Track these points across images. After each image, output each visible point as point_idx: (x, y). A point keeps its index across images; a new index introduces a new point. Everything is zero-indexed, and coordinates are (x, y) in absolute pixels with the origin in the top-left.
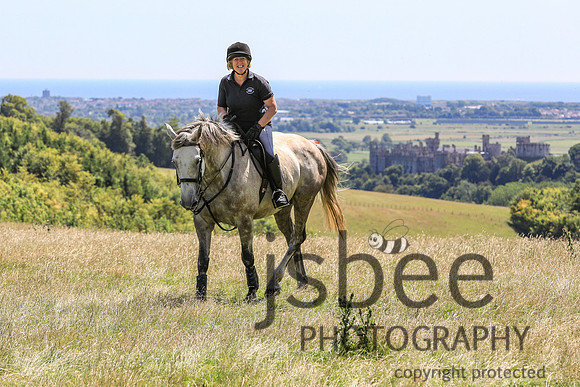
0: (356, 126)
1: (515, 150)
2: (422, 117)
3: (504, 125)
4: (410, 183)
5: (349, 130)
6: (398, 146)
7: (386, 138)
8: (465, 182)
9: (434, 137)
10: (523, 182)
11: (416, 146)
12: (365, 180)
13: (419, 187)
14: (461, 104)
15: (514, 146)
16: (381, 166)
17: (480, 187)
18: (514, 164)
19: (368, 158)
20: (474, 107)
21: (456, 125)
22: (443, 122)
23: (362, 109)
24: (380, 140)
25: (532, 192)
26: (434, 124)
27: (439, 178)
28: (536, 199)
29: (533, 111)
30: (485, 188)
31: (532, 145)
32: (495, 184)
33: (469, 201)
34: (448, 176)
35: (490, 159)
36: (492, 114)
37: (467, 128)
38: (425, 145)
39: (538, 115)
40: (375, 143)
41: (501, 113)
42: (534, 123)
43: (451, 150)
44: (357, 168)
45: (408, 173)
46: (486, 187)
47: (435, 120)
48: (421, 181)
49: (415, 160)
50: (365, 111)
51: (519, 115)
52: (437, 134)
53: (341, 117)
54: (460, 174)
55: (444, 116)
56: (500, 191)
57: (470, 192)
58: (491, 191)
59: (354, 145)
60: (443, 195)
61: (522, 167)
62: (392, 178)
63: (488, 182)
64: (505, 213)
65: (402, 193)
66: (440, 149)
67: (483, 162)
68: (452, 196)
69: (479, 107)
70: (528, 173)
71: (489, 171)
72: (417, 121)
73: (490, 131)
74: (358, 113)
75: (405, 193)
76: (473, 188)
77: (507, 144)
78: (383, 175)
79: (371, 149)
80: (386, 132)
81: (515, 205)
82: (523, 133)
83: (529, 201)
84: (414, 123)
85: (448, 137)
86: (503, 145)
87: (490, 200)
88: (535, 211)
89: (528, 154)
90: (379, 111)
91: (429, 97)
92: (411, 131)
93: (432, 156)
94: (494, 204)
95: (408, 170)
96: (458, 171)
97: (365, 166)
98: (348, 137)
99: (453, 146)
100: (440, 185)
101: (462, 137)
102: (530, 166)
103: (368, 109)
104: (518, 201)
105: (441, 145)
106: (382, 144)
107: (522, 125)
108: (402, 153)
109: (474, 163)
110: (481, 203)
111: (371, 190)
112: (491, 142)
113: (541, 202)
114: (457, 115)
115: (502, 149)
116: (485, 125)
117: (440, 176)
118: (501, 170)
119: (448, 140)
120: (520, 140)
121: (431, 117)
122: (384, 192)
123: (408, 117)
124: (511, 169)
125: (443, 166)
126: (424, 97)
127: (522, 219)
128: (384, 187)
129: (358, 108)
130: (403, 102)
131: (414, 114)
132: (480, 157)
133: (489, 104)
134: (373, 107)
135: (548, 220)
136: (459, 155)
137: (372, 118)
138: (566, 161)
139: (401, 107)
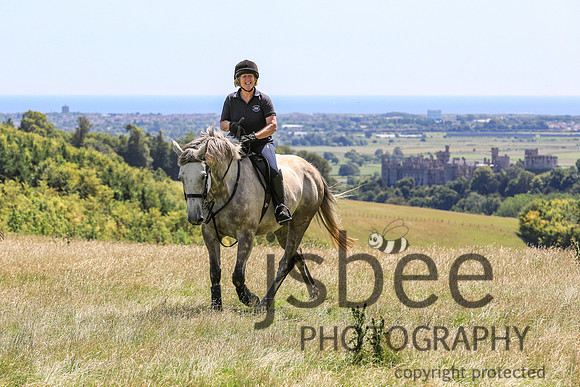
0: (368, 140)
1: (523, 162)
2: (432, 130)
3: (513, 138)
4: (421, 195)
5: (362, 144)
6: (409, 159)
7: (397, 151)
8: (475, 194)
9: (444, 150)
10: (532, 193)
11: (427, 159)
12: (377, 192)
13: (430, 198)
14: (470, 118)
15: (523, 159)
16: (393, 179)
17: (490, 199)
18: (522, 176)
19: (380, 171)
20: (483, 121)
21: (466, 138)
22: (453, 135)
23: (374, 123)
24: (391, 153)
25: (540, 204)
26: (445, 137)
27: (449, 190)
28: (544, 211)
29: (541, 124)
30: (495, 200)
31: (540, 157)
32: (504, 195)
33: (479, 213)
34: (458, 188)
35: (499, 171)
36: (501, 128)
37: (476, 141)
38: (435, 158)
39: (546, 128)
40: (387, 156)
41: (510, 126)
42: (541, 135)
43: (461, 162)
44: (370, 181)
45: (419, 185)
46: (496, 198)
47: (445, 134)
48: (432, 193)
49: (426, 172)
50: (376, 125)
51: (527, 128)
52: (447, 147)
53: (353, 131)
54: (470, 186)
55: (454, 130)
56: (509, 202)
57: (480, 204)
58: (500, 202)
59: (366, 158)
60: (454, 207)
61: (531, 178)
62: (403, 191)
63: (497, 194)
64: (514, 223)
65: (413, 205)
66: (450, 162)
67: (493, 174)
68: (463, 207)
69: (488, 121)
70: (537, 185)
71: (499, 183)
72: (428, 134)
73: (499, 144)
74: (369, 127)
75: (416, 205)
76: (483, 199)
77: (516, 156)
78: (395, 188)
79: (383, 162)
80: (398, 145)
81: (524, 216)
82: (531, 146)
83: (537, 212)
84: (425, 136)
85: (459, 150)
86: (511, 157)
87: (499, 211)
88: (544, 221)
89: (536, 166)
90: (391, 125)
91: (440, 111)
92: (422, 144)
93: (442, 168)
94: (504, 216)
95: (419, 182)
96: (468, 183)
97: (377, 179)
98: (360, 150)
99: (463, 159)
100: (450, 197)
101: (472, 150)
102: (538, 178)
103: (379, 123)
104: (527, 212)
105: (451, 158)
106: (393, 157)
107: (531, 138)
108: (413, 166)
109: (483, 175)
110: (490, 214)
111: (383, 202)
112: (500, 154)
113: (549, 213)
114: (467, 128)
115: (511, 162)
116: (494, 138)
117: (451, 188)
118: (510, 182)
119: (457, 153)
120: (528, 152)
121: (441, 131)
122: (395, 204)
123: (419, 131)
124: (520, 181)
125: (454, 178)
126: (434, 112)
127: (531, 229)
128: (396, 199)
129: (370, 122)
130: (413, 116)
131: (424, 128)
132: (489, 169)
133: (498, 118)
134: (384, 122)
135: (556, 230)
136: (470, 168)
137: (384, 132)
138: (574, 173)
139: (412, 121)
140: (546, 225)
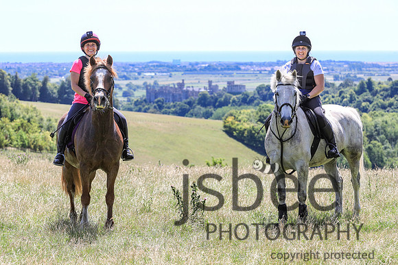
0: (139, 76)
1: (226, 89)
2: (176, 71)
3: (221, 75)
4: (169, 108)
5: (136, 79)
6: (162, 87)
7: (155, 83)
8: (199, 106)
9: (181, 82)
10: (231, 106)
11: (172, 87)
12: (144, 106)
13: (174, 109)
14: (197, 64)
15: (226, 87)
16: (152, 98)
17: (207, 109)
18: (226, 97)
19: (145, 94)
20: (204, 65)
21: (194, 75)
24: (152, 84)
25: (235, 112)
26: (182, 75)
28: (237, 116)
29: (237, 67)
31: (237, 86)
32: (216, 107)
33: (201, 118)
34: (190, 103)
35: (212, 94)
36: (214, 69)
37: (201, 77)
38: (176, 86)
39: (240, 69)
40: (150, 85)
41: (219, 68)
42: (237, 73)
43: (191, 89)
44: (140, 100)
45: (167, 102)
46: (211, 109)
47: (183, 73)
48: (174, 106)
49: (171, 95)
50: (144, 68)
51: (229, 69)
52: (183, 80)
53: (131, 72)
54: (196, 102)
55: (188, 71)
56: (219, 111)
57: (202, 112)
58: (214, 112)
59: (138, 87)
60: (187, 114)
61: (230, 98)
62: (158, 105)
63: (211, 106)
64: (220, 124)
65: (163, 113)
66: (185, 89)
67: (209, 95)
68: (192, 114)
69: (207, 65)
70: (234, 101)
71: (212, 100)
72: (173, 73)
73: (212, 78)
74: (140, 69)
75: (165, 114)
76: (203, 110)
77: (222, 85)
78: (154, 103)
79: (147, 89)
80: (156, 79)
81: (225, 119)
82: (231, 79)
83: (233, 117)
84: (171, 74)
85: (189, 82)
86: (219, 86)
87: (213, 116)
88: (237, 122)
89: (234, 91)
90: (152, 68)
92: (170, 78)
93: (180, 92)
94: (216, 119)
95: (167, 100)
96: (195, 100)
97: (144, 98)
98: (134, 82)
99: (192, 87)
100: (185, 108)
101: (197, 82)
102: (234, 97)
103: (146, 67)
104: (227, 117)
105: (185, 86)
106: (153, 86)
107: (231, 75)
108: (163, 91)
109: (204, 96)
110: (207, 118)
111: (147, 112)
112: (213, 84)
113: (240, 118)
114: (195, 70)
115: (219, 88)
116: (210, 75)
117: (185, 103)
118: (219, 100)
119: (189, 84)
120: (229, 83)
121: (180, 71)
122: (153, 113)
123: (168, 71)
124: (224, 99)
125: (187, 98)
127: (230, 128)
128: (154, 110)
129: (141, 67)
130: (165, 63)
131: (171, 69)
132: (207, 93)
133: (212, 64)
134: (149, 66)
135: (243, 128)
136: (196, 92)
137: (148, 72)
138: (255, 94)
139: (164, 66)
140: (238, 125)
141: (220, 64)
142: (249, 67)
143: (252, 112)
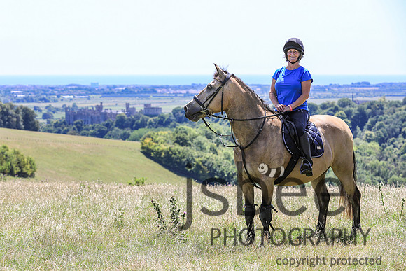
0: (58, 99)
1: (143, 111)
2: (94, 94)
3: (137, 98)
4: (88, 130)
5: (55, 101)
6: (80, 110)
7: (74, 105)
8: (117, 128)
9: (99, 104)
10: (148, 128)
11: (90, 110)
12: (63, 128)
13: (92, 131)
14: (115, 87)
15: (143, 109)
16: (72, 120)
17: (125, 131)
18: (143, 119)
19: (64, 116)
20: (121, 88)
21: (112, 98)
24: (71, 106)
25: (152, 134)
26: (101, 97)
27: (102, 126)
28: (155, 138)
29: (153, 90)
31: (153, 108)
32: (133, 129)
33: (119, 139)
34: (107, 125)
35: (130, 116)
36: (131, 92)
37: (118, 99)
38: (95, 109)
39: (156, 92)
40: (69, 108)
41: (136, 91)
42: (153, 96)
43: (109, 111)
44: (59, 122)
45: (86, 124)
46: (128, 131)
48: (93, 128)
49: (90, 117)
50: (63, 91)
51: (146, 92)
52: (101, 103)
53: (50, 94)
54: (114, 124)
55: (106, 93)
56: (136, 133)
57: (120, 134)
58: (131, 133)
59: (57, 109)
60: (105, 136)
61: (147, 120)
62: (77, 127)
63: (129, 128)
64: (138, 145)
66: (103, 111)
67: (126, 118)
68: (110, 136)
69: (124, 88)
70: (151, 123)
71: (130, 122)
72: (91, 96)
73: (130, 101)
74: (59, 92)
75: (84, 135)
76: (121, 132)
77: (139, 108)
78: (73, 125)
79: (66, 112)
80: (74, 102)
81: (143, 141)
82: (147, 102)
83: (151, 139)
85: (108, 104)
86: (137, 108)
87: (130, 138)
88: (154, 144)
89: (150, 113)
90: (71, 91)
92: (88, 101)
93: (99, 114)
95: (86, 122)
96: (113, 122)
97: (63, 120)
98: (54, 105)
99: (110, 109)
100: (103, 130)
101: (115, 104)
102: (151, 119)
103: (65, 90)
104: (145, 138)
105: (104, 108)
106: (72, 109)
107: (147, 98)
108: (82, 113)
109: (122, 118)
110: (124, 139)
111: (66, 134)
112: (131, 107)
113: (157, 139)
114: (113, 93)
115: (136, 111)
116: (127, 98)
117: (104, 125)
118: (136, 122)
119: (107, 106)
120: (146, 105)
121: (99, 94)
122: (72, 134)
123: (86, 94)
124: (141, 121)
125: (105, 120)
127: (148, 149)
128: (73, 132)
129: (60, 90)
130: (83, 86)
131: (89, 92)
132: (125, 115)
133: (129, 87)
134: (67, 89)
135: (161, 149)
136: (114, 114)
137: (67, 95)
138: (170, 116)
139: (83, 89)
140: (155, 146)
141: (137, 87)
142: (165, 90)
143: (169, 134)
